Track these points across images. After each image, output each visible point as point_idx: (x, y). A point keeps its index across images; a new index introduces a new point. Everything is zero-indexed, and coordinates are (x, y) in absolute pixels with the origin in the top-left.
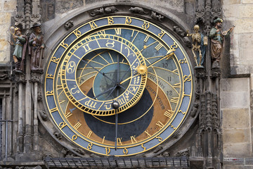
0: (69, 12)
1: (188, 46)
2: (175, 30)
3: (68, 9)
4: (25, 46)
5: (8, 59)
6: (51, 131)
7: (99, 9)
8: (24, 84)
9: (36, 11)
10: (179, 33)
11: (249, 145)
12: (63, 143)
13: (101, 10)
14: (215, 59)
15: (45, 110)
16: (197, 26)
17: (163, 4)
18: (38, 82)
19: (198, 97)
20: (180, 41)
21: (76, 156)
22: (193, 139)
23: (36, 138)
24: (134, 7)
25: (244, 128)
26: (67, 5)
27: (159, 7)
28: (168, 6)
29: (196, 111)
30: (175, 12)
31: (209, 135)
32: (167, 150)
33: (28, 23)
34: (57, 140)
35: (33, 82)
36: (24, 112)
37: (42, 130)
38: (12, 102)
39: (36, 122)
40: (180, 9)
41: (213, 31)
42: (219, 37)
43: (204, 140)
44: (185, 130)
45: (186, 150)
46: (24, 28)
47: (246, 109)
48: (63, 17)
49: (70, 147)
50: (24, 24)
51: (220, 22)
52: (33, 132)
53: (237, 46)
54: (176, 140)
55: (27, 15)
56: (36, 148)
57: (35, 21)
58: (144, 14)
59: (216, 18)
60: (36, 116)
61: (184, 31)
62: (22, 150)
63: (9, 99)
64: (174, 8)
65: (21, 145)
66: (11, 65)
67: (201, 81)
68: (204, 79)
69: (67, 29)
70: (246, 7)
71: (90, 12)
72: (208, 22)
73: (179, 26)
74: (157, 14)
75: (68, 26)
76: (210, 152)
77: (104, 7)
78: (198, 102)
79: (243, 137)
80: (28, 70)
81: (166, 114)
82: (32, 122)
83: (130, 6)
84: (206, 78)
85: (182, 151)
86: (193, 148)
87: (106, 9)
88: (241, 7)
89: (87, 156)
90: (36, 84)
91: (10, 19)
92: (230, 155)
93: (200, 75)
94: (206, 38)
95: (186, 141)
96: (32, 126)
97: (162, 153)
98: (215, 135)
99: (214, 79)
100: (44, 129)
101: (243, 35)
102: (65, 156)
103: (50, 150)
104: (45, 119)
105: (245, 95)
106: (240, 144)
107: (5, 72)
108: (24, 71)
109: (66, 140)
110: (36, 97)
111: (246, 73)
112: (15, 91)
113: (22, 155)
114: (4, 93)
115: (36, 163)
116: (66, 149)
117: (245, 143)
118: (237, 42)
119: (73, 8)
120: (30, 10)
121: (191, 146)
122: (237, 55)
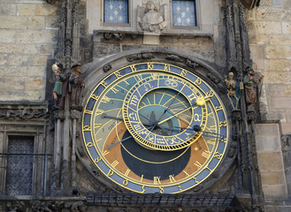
0: (108, 57)
1: (222, 92)
2: (209, 77)
3: (106, 54)
4: (66, 83)
5: (43, 98)
6: (89, 167)
7: (137, 54)
8: (62, 121)
9: (76, 53)
10: (213, 80)
11: (284, 187)
12: (100, 178)
13: (139, 56)
14: (250, 104)
15: (82, 147)
16: (232, 74)
17: (196, 54)
18: (77, 119)
19: (235, 139)
20: (213, 87)
23: (74, 174)
24: (170, 54)
25: (278, 171)
26: (105, 51)
28: (200, 56)
29: (234, 152)
30: (207, 62)
31: (252, 173)
32: (208, 189)
33: (68, 63)
34: (95, 176)
35: (71, 119)
36: (62, 149)
37: (79, 167)
39: (74, 158)
40: (211, 60)
44: (224, 169)
45: (226, 189)
47: (278, 153)
48: (101, 60)
49: (109, 184)
50: (64, 65)
51: (252, 70)
52: (70, 168)
53: (264, 95)
54: (216, 180)
55: (67, 56)
56: (74, 184)
57: (76, 61)
58: (179, 62)
60: (74, 152)
61: (218, 78)
62: (59, 185)
63: (42, 136)
64: (206, 59)
65: (58, 181)
66: (47, 103)
67: (237, 123)
68: (241, 121)
69: (105, 72)
70: (270, 62)
71: (128, 57)
72: (241, 71)
73: (213, 74)
74: (192, 62)
75: (107, 69)
77: (142, 54)
78: (235, 143)
79: (277, 179)
80: (67, 106)
81: (204, 154)
82: (70, 158)
83: (167, 54)
84: (243, 120)
85: (223, 190)
86: (233, 188)
87: (144, 55)
88: (266, 61)
90: (75, 121)
91: (46, 61)
93: (237, 117)
94: (242, 84)
95: (225, 181)
96: (70, 162)
97: (203, 192)
98: (257, 175)
99: (249, 122)
100: (82, 165)
103: (87, 187)
104: (82, 156)
105: (276, 140)
106: (276, 186)
107: (39, 110)
108: (63, 107)
109: (104, 178)
110: (75, 133)
111: (276, 119)
112: (50, 128)
113: (59, 191)
114: (37, 131)
115: (77, 198)
116: (104, 186)
117: (280, 185)
118: (264, 91)
119: (110, 54)
120: (71, 52)
121: (230, 186)
122: (266, 103)
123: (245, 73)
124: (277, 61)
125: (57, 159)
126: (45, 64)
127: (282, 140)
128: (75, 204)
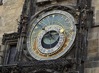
0: (39, 12)
6: (26, 53)
7: (47, 9)
14: (83, 20)
15: (26, 46)
17: (70, 4)
23: (20, 56)
24: (58, 6)
26: (39, 10)
35: (22, 37)
39: (21, 50)
40: (75, 5)
45: (70, 57)
52: (19, 54)
53: (95, 15)
56: (19, 60)
58: (62, 8)
62: (15, 61)
64: (73, 5)
71: (44, 10)
72: (82, 7)
74: (66, 8)
77: (49, 8)
79: (95, 50)
81: (66, 43)
84: (80, 28)
90: (24, 37)
96: (20, 52)
103: (25, 60)
106: (94, 53)
110: (23, 42)
111: (98, 25)
120: (26, 13)
122: (95, 19)
125: (16, 51)
128: (14, 67)
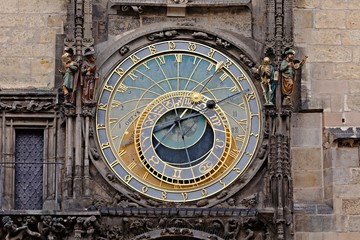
0: (125, 34)
1: (256, 78)
2: (242, 59)
3: (123, 30)
4: (77, 75)
5: (52, 85)
6: (104, 173)
7: (158, 33)
8: (74, 118)
9: (88, 34)
10: (247, 63)
11: (321, 190)
12: (117, 186)
13: (161, 35)
14: (286, 96)
15: (96, 148)
16: (267, 59)
17: (228, 27)
18: (90, 117)
19: (266, 137)
20: (247, 71)
21: (131, 201)
22: (260, 183)
23: (87, 182)
24: (197, 32)
25: (316, 170)
26: (121, 26)
27: (224, 31)
28: (234, 30)
29: (265, 153)
30: (241, 38)
31: (280, 182)
32: (232, 197)
33: (79, 47)
34: (110, 182)
35: (84, 116)
36: (74, 150)
37: (93, 171)
38: (56, 135)
39: (87, 162)
40: (247, 34)
41: (284, 64)
42: (290, 70)
43: (274, 187)
44: (252, 173)
45: (252, 196)
46: (75, 53)
47: (318, 149)
48: (118, 39)
49: (125, 192)
50: (74, 49)
51: (292, 53)
52: (83, 174)
53: (308, 77)
54: (242, 185)
55: (78, 38)
56: (87, 192)
57: (88, 45)
58: (207, 39)
59: (288, 49)
60: (87, 156)
61: (252, 61)
62: (71, 194)
63: (53, 131)
64: (240, 33)
65: (70, 189)
66: (56, 92)
67: (270, 119)
68: (274, 117)
69: (123, 55)
70: (319, 32)
71: (147, 36)
72: (279, 53)
73: (247, 56)
74: (223, 41)
75: (124, 52)
76: (280, 201)
77: (164, 31)
78: (267, 143)
79: (314, 181)
80: (78, 102)
81: (231, 154)
82: (83, 162)
83: (193, 31)
84: (276, 116)
85: (249, 198)
86: (261, 194)
87: (167, 33)
88: (314, 32)
89: (143, 202)
90: (87, 118)
91: (54, 37)
92: (300, 201)
93: (269, 113)
94: (277, 73)
95: (253, 186)
96: (83, 167)
97: (227, 200)
98: (286, 183)
99: (284, 117)
100: (96, 169)
101: (315, 65)
102: (119, 201)
103: (101, 193)
104: (96, 159)
105: (317, 132)
106: (312, 188)
107: (48, 100)
108: (75, 104)
109: (120, 183)
110: (87, 133)
111: (318, 108)
112: (60, 122)
113: (71, 201)
114: (46, 124)
115: (90, 213)
116: (120, 193)
117: (317, 188)
118: (309, 72)
119: (128, 29)
120: (82, 33)
121: (258, 192)
122: (309, 87)
123: (284, 56)
124: (328, 31)
125: (68, 163)
126: (54, 41)
127: (324, 134)
128: (88, 219)
